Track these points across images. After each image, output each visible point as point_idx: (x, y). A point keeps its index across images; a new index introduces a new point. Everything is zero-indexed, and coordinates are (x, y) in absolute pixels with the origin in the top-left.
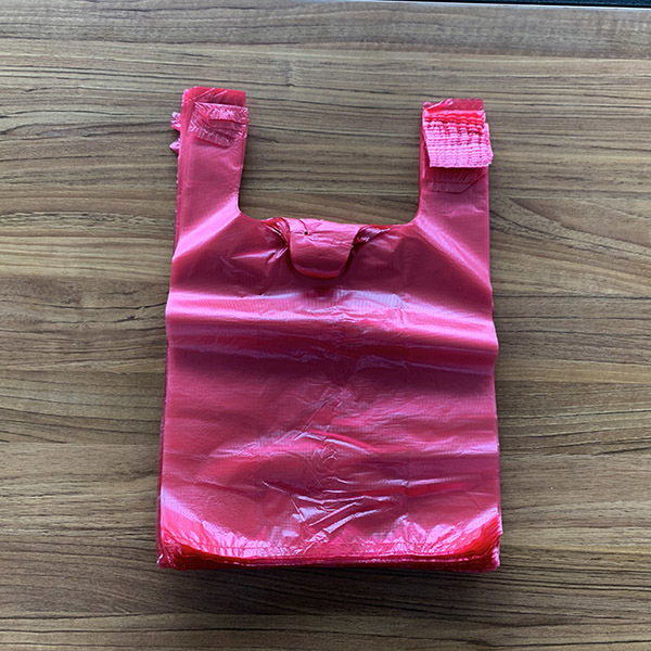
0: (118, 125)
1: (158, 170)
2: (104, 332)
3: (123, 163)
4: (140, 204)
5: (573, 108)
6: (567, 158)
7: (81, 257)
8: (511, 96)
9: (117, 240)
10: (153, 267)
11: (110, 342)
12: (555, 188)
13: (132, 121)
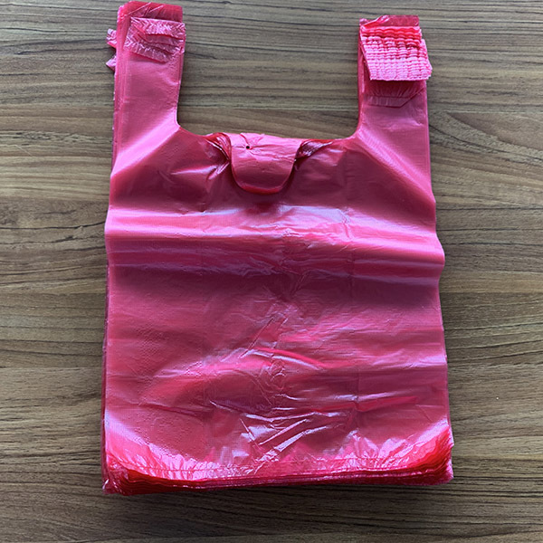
0: (52, 43)
1: (94, 87)
2: (43, 252)
3: (58, 81)
4: (76, 122)
5: (505, 24)
6: (501, 73)
7: (16, 177)
8: (445, 13)
9: (54, 159)
10: (91, 185)
11: (48, 263)
12: (491, 102)
13: (66, 38)
